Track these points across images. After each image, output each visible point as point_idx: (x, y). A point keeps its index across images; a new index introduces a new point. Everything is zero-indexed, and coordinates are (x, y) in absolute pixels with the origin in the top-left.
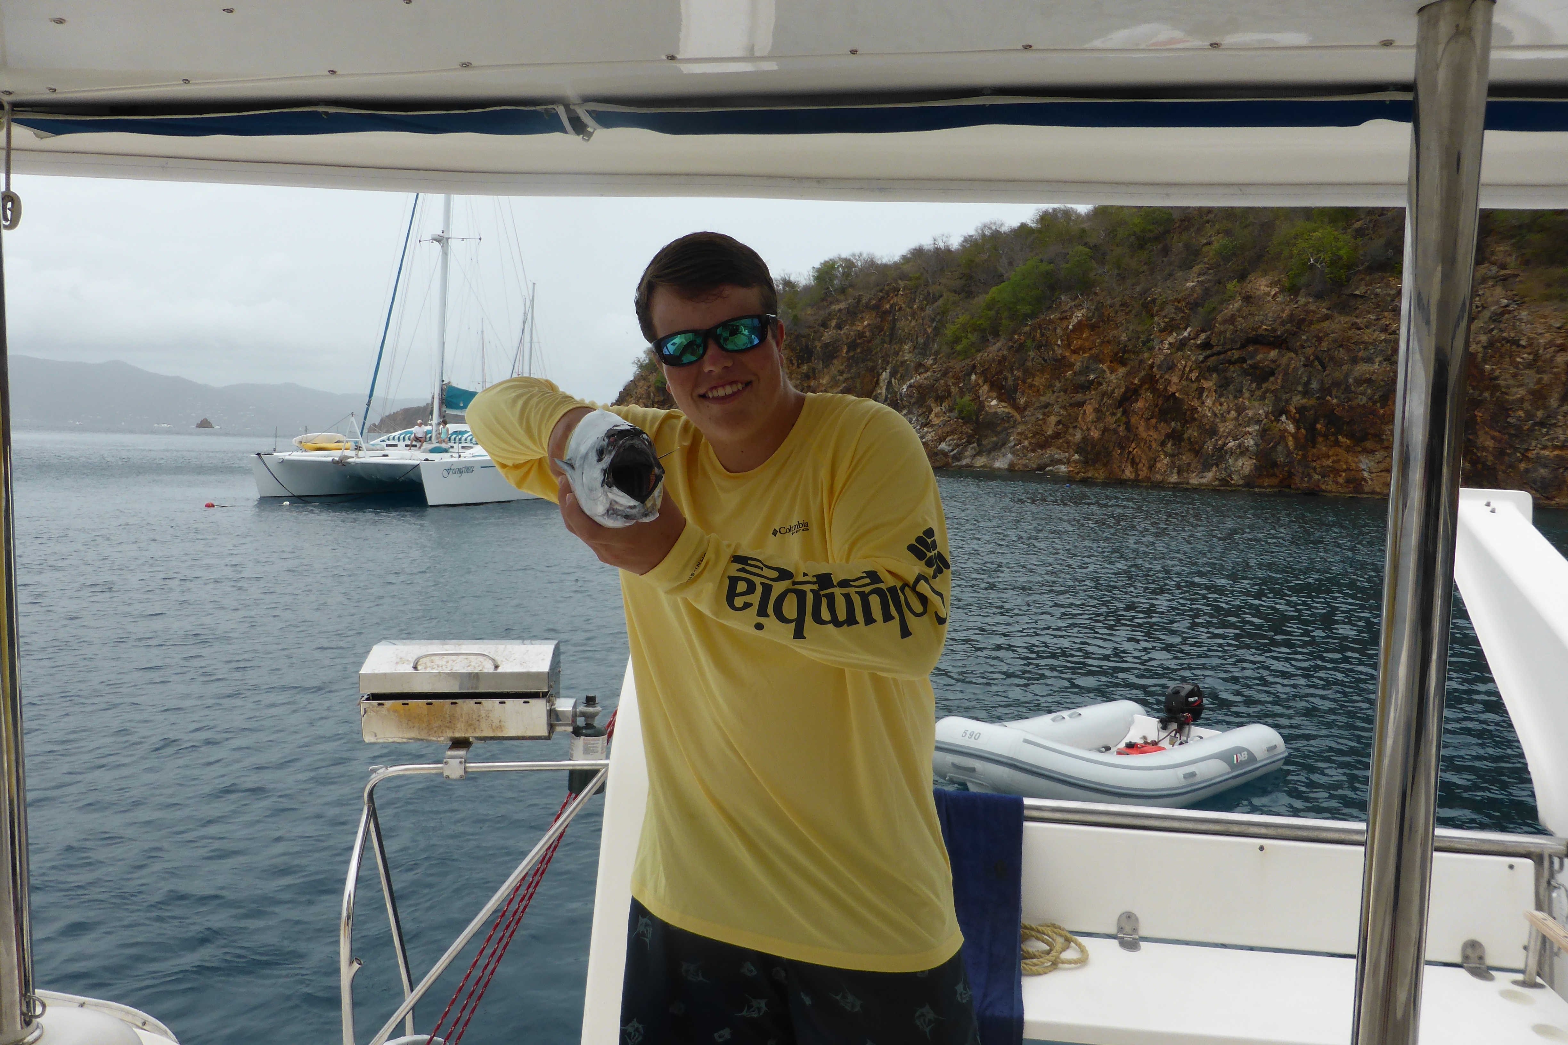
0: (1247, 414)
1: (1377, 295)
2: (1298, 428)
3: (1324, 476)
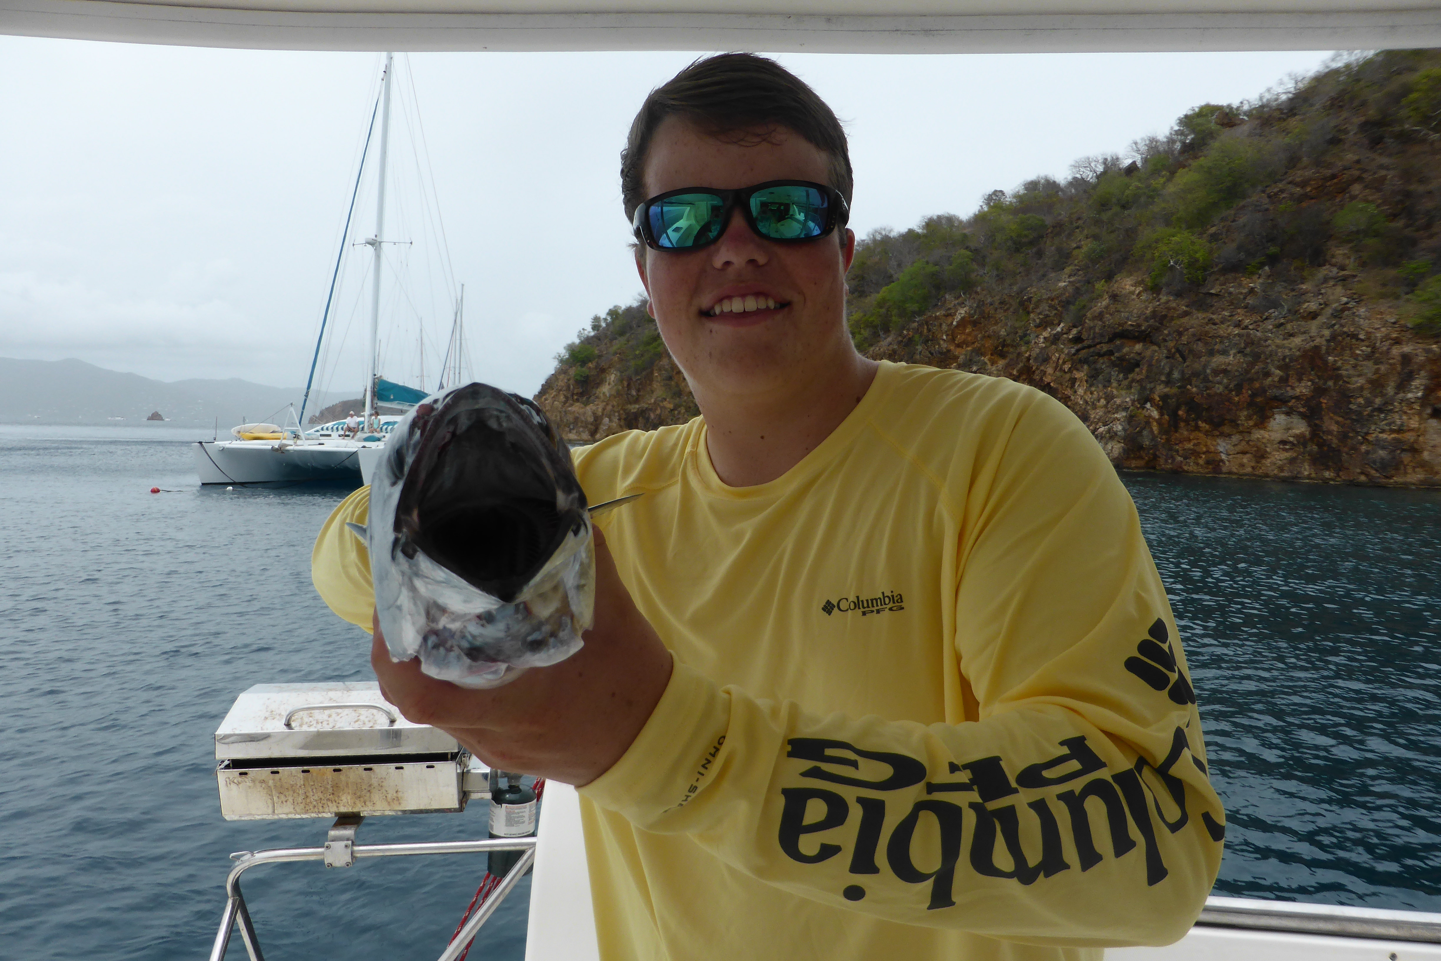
0: (1115, 402)
1: (1230, 293)
2: (1162, 414)
3: (1185, 458)
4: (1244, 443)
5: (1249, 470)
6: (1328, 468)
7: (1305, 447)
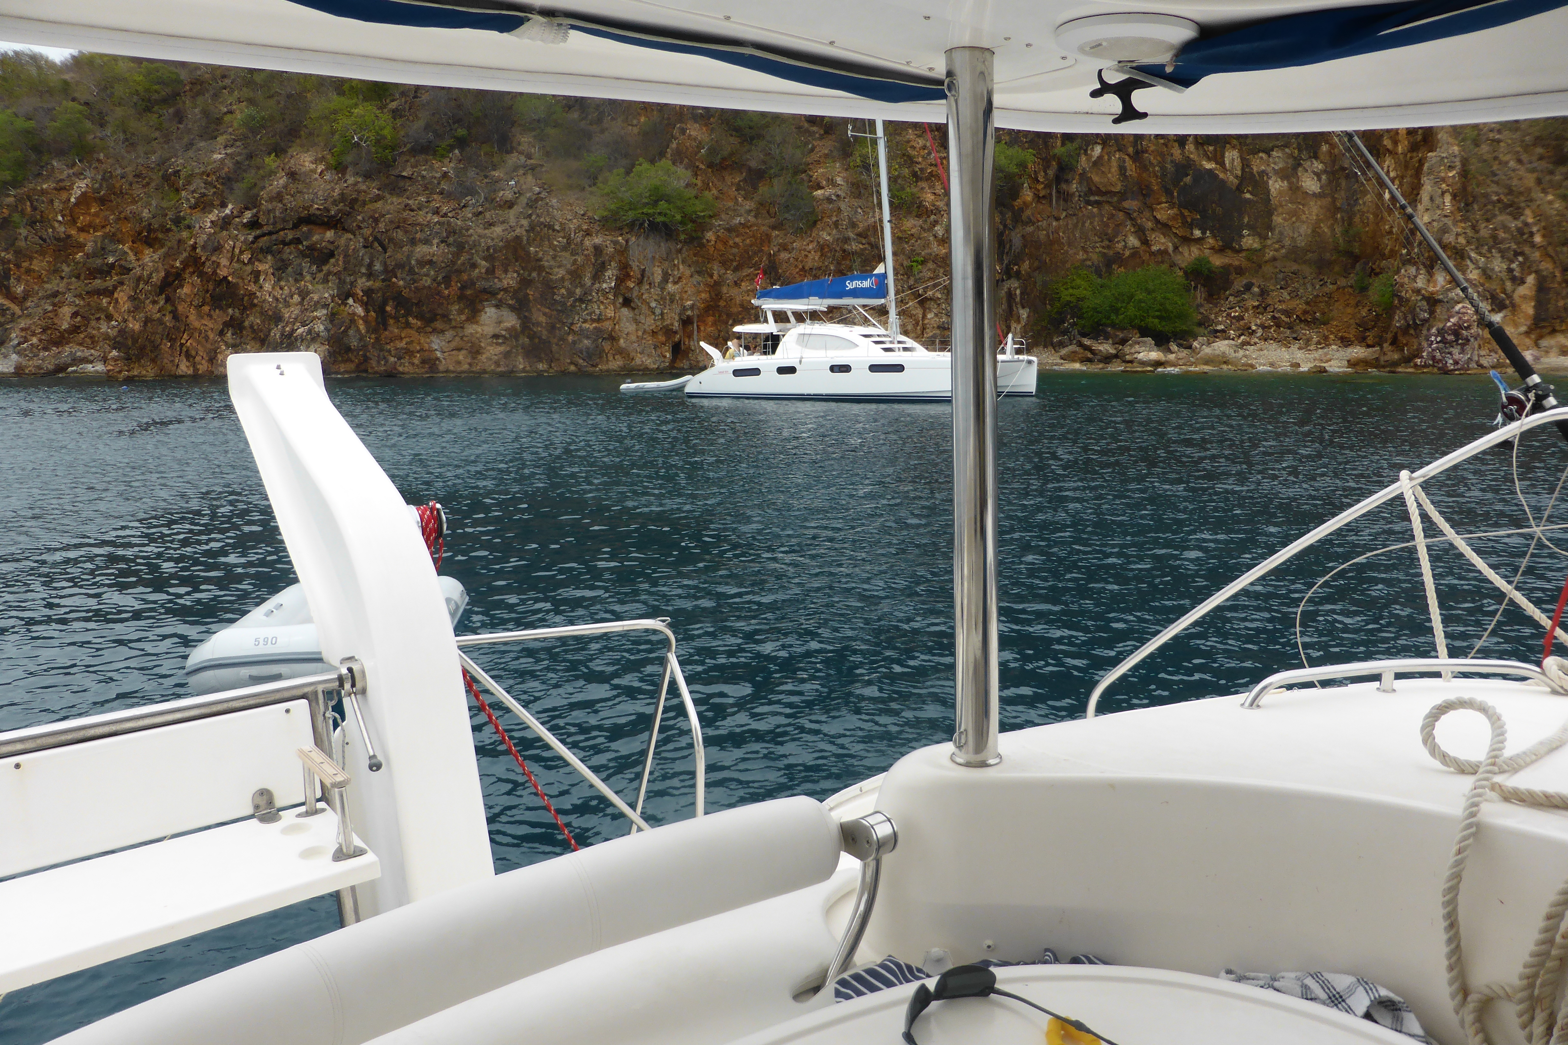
0: (312, 298)
1: (423, 177)
2: (367, 311)
3: (399, 358)
4: (457, 339)
5: (466, 367)
6: (540, 360)
7: (517, 340)
